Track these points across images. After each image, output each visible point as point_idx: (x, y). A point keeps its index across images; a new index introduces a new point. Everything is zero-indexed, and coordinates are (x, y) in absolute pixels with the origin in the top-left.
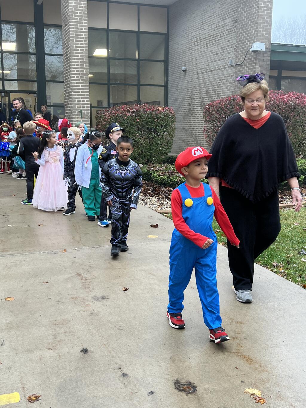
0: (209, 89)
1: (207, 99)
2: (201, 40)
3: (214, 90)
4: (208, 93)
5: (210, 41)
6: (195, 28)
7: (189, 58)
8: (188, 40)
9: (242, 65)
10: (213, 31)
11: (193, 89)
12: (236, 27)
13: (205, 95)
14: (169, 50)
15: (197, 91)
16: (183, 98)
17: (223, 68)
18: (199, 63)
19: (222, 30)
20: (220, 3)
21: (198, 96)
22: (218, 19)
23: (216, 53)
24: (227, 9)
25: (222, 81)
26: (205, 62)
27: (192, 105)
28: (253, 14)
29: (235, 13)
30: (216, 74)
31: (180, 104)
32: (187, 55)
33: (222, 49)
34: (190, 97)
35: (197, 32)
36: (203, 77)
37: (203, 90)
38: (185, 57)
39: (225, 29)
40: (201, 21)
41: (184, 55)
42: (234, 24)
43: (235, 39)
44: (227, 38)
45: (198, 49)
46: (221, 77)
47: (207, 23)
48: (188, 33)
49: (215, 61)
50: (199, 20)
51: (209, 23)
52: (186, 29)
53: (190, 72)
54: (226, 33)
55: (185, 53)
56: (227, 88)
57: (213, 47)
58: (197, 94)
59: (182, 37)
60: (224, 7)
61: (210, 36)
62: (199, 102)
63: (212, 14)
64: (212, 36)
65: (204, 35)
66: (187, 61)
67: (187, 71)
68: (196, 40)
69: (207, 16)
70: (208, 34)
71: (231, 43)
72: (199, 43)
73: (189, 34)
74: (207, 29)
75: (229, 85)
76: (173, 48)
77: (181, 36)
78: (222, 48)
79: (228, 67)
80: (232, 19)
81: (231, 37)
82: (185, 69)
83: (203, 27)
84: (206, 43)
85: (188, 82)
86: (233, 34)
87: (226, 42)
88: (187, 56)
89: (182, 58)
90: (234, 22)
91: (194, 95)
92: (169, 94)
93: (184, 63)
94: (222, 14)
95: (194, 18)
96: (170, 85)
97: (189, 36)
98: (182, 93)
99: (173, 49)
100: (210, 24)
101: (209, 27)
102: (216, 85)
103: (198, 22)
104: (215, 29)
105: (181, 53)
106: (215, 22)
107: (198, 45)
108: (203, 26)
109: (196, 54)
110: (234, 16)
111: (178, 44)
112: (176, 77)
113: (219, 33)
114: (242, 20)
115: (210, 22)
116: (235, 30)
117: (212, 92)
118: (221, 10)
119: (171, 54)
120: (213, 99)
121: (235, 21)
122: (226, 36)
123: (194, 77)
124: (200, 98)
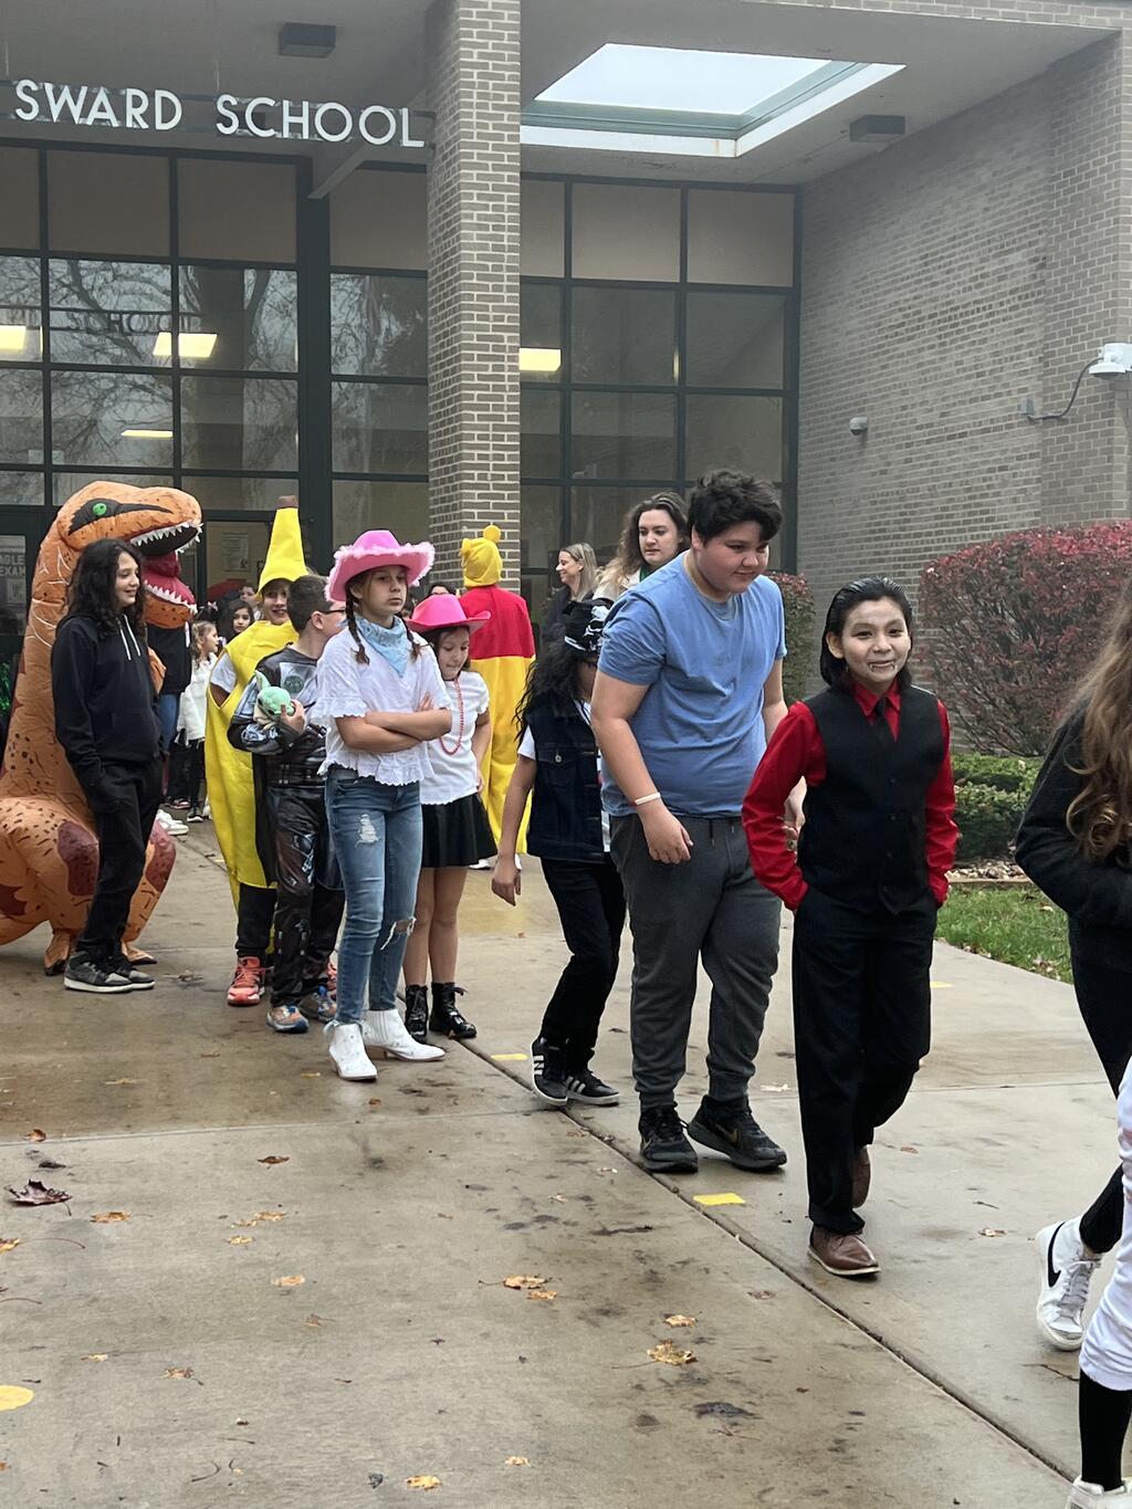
0: (951, 500)
1: (944, 540)
2: (920, 320)
3: (969, 506)
4: (948, 516)
5: (952, 326)
6: (899, 277)
7: (875, 385)
8: (873, 319)
9: (1065, 422)
10: (964, 290)
11: (890, 501)
12: (1042, 282)
13: (936, 525)
14: (802, 351)
15: (906, 506)
16: (853, 534)
17: (1000, 428)
18: (914, 406)
19: (994, 290)
20: (987, 195)
21: (911, 528)
22: (981, 249)
23: (974, 372)
24: (1011, 218)
25: (997, 473)
26: (936, 401)
27: (890, 560)
28: (1102, 243)
29: (1040, 233)
30: (977, 448)
31: (842, 557)
32: (869, 371)
33: (997, 358)
34: (881, 531)
35: (908, 290)
36: (928, 457)
37: (929, 504)
38: (862, 381)
39: (1007, 285)
40: (920, 251)
41: (858, 374)
42: (1038, 272)
43: (1041, 324)
44: (1015, 320)
45: (909, 353)
46: (994, 460)
47: (941, 263)
48: (871, 294)
49: (971, 401)
50: (914, 246)
51: (950, 263)
52: (865, 277)
53: (879, 436)
54: (1008, 302)
55: (863, 366)
56: (1015, 500)
57: (966, 349)
58: (909, 521)
59: (851, 304)
60: (1002, 208)
61: (952, 309)
62: (915, 551)
63: (960, 229)
64: (961, 310)
65: (933, 305)
66: (869, 397)
67: (870, 433)
68: (902, 321)
69: (944, 234)
70: (944, 301)
71: (1026, 337)
72: (913, 329)
73: (876, 295)
74: (943, 282)
75: (1025, 490)
76: (815, 344)
77: (848, 301)
78: (996, 354)
79: (1020, 424)
80: (1029, 253)
81: (1026, 317)
82: (861, 424)
83: (929, 274)
84: (939, 333)
85: (874, 474)
86: (1033, 307)
87: (1010, 333)
88: (870, 379)
89: (853, 383)
90: (1037, 263)
91: (896, 522)
92: (800, 517)
93: (857, 404)
94: (993, 232)
95: (896, 237)
96: (802, 484)
97: (876, 303)
98: (850, 513)
99: (818, 346)
100: (954, 266)
101: (951, 275)
102: (977, 489)
103: (910, 254)
104: (972, 284)
105: (848, 363)
106: (970, 261)
107: (909, 339)
108: (928, 271)
109: (903, 370)
110: (1036, 242)
111: (835, 331)
112: (829, 453)
113: (987, 300)
114: (1065, 263)
115: (952, 259)
116: (1039, 293)
117: (964, 515)
118: (993, 216)
119: (810, 366)
120: (967, 538)
121: (1041, 261)
122: (1008, 313)
123: (898, 455)
124: (917, 535)
